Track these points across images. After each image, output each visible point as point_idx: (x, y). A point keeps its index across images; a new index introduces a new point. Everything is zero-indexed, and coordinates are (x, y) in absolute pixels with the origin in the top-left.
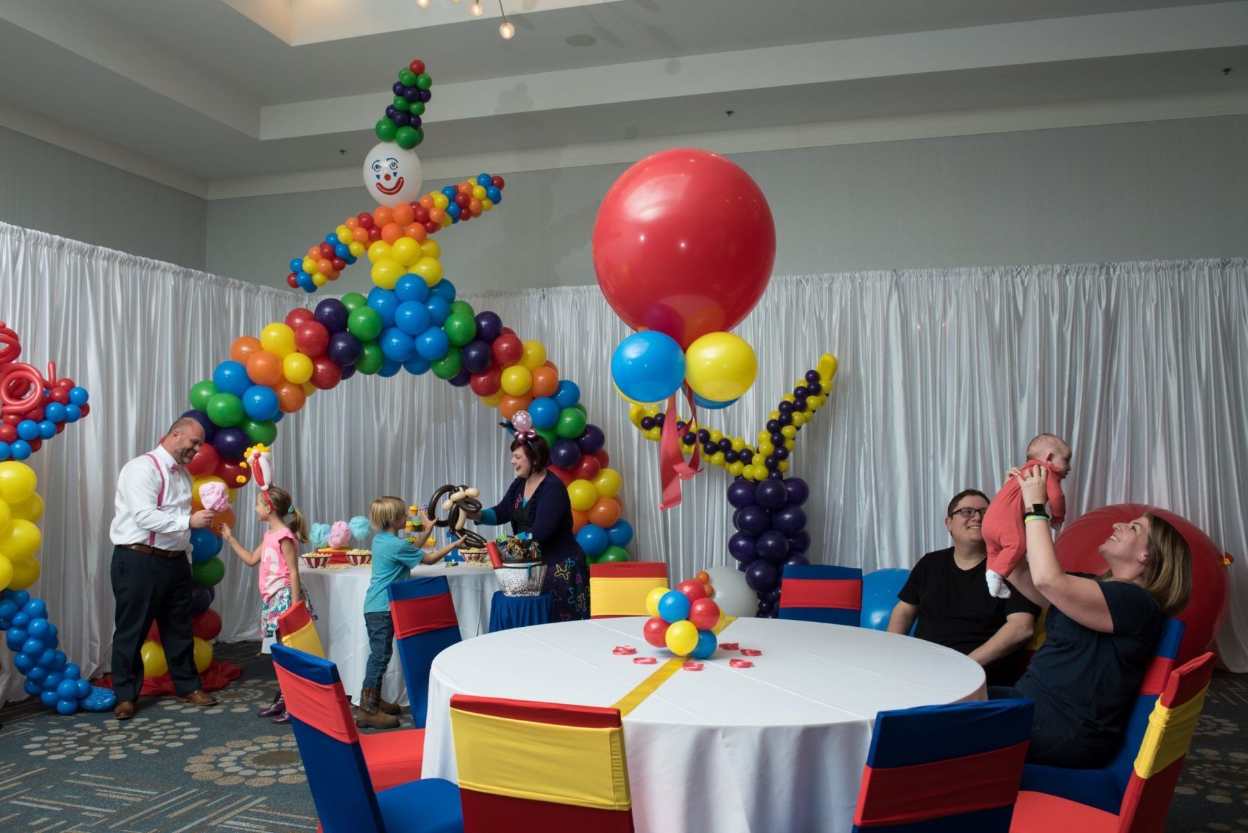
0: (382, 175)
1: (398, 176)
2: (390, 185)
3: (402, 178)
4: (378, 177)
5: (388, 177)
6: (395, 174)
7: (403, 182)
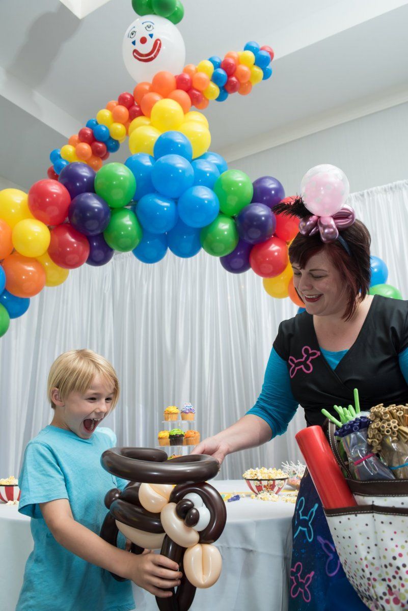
0: (138, 39)
1: (154, 38)
2: (145, 49)
3: (158, 40)
4: (134, 43)
5: (143, 40)
6: (151, 36)
7: (160, 44)
